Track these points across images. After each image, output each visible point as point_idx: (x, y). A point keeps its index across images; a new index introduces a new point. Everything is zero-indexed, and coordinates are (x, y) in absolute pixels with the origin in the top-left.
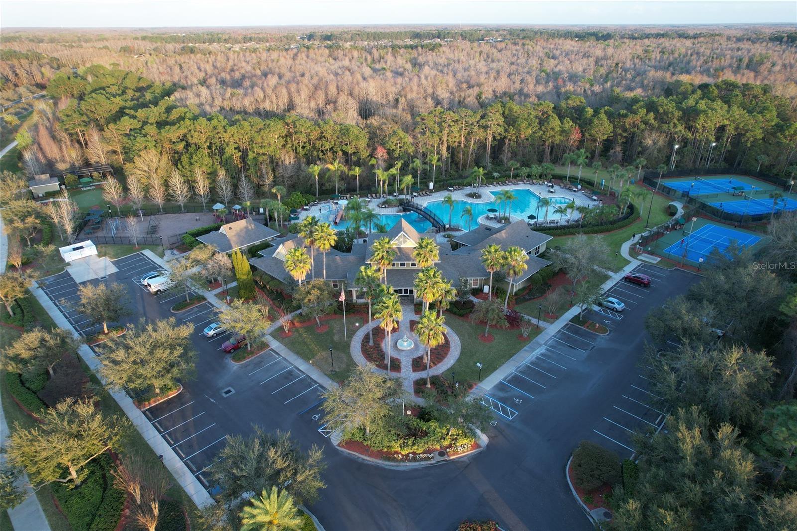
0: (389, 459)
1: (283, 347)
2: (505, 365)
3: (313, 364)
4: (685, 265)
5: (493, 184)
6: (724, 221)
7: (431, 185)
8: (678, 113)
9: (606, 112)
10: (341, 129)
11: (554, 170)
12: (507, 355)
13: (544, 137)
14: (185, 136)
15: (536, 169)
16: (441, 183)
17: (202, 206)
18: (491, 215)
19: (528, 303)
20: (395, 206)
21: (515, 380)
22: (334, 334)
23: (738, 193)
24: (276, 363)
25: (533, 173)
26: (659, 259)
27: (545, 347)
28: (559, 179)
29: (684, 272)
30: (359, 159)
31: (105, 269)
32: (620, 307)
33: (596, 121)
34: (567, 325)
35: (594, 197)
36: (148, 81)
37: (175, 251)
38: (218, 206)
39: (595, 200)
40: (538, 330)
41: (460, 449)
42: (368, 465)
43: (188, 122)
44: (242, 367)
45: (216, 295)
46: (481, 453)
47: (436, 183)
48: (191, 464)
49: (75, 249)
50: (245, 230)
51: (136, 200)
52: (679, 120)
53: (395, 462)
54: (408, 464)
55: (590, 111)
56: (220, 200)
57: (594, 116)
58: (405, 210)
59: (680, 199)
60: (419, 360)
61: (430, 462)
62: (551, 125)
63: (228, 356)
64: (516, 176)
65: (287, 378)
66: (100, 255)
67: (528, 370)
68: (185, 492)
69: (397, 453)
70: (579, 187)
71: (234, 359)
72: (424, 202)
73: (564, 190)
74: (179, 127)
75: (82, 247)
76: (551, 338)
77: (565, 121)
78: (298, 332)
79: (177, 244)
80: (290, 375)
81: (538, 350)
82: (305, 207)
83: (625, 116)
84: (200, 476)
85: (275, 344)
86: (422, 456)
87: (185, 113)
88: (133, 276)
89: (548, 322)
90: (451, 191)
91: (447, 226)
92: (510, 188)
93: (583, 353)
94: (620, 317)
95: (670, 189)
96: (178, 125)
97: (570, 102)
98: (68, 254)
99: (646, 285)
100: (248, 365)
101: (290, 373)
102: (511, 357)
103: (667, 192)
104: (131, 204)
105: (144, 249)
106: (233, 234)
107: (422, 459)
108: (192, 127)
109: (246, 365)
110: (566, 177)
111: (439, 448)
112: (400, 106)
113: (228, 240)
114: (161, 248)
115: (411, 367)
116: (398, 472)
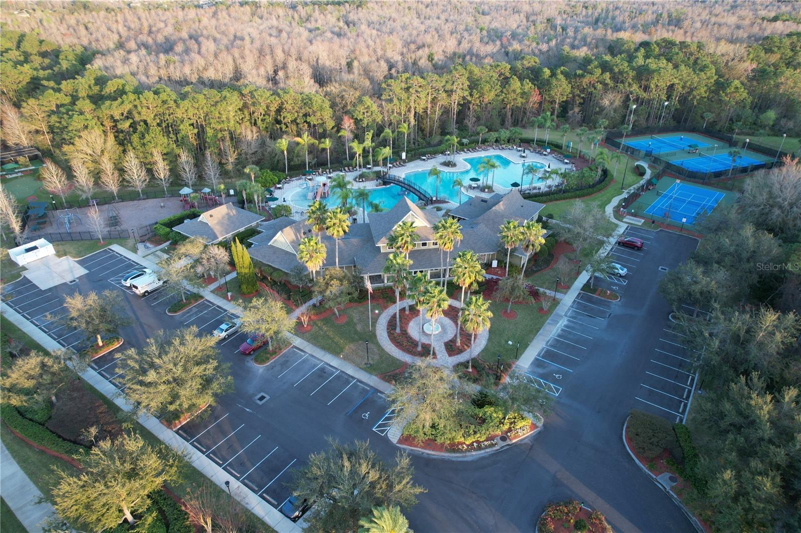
0: (454, 451)
1: (306, 343)
2: (535, 341)
3: (345, 358)
4: (669, 226)
5: (463, 151)
6: (688, 179)
7: (404, 155)
8: (632, 74)
9: (562, 73)
10: (303, 100)
11: (521, 134)
12: (534, 330)
13: (506, 100)
14: (130, 112)
15: (504, 134)
16: (413, 152)
17: (164, 191)
18: (474, 184)
19: (537, 275)
20: (372, 180)
21: (548, 355)
22: (355, 324)
23: (692, 150)
24: (304, 361)
25: (502, 138)
26: (643, 221)
27: (566, 319)
28: (526, 143)
29: (670, 233)
30: (325, 130)
31: (71, 270)
32: (623, 272)
33: (554, 81)
34: (579, 294)
35: (566, 161)
36: (51, 44)
37: (148, 245)
38: (186, 191)
39: (566, 163)
40: (555, 302)
41: (520, 433)
42: (435, 459)
43: (132, 97)
44: (268, 369)
45: (213, 292)
46: (540, 432)
47: (407, 153)
48: (250, 484)
49: (28, 250)
50: (227, 217)
51: (86, 189)
52: (633, 80)
53: (460, 453)
54: (474, 453)
55: (547, 72)
56: (184, 183)
57: (551, 77)
58: (385, 183)
59: (643, 159)
60: (451, 344)
61: (494, 449)
62: (512, 88)
63: (249, 358)
64: (484, 141)
65: (320, 376)
66: (59, 254)
67: (557, 343)
68: (253, 514)
69: (462, 444)
70: (549, 150)
71: (256, 360)
72: (400, 173)
73: (534, 154)
74: (123, 102)
75: (35, 248)
76: (569, 309)
77: (525, 82)
78: (317, 325)
79: (148, 236)
80: (323, 373)
81: (560, 322)
82: (278, 186)
83: (582, 76)
84: (264, 495)
85: (297, 342)
86: (486, 443)
87: (124, 85)
88: (108, 276)
89: (562, 292)
90: (424, 160)
91: (434, 199)
92: (482, 154)
93: (602, 322)
94: (625, 282)
95: (634, 149)
96: (120, 100)
97: (525, 62)
98: (19, 256)
99: (639, 249)
100: (275, 366)
101: (322, 370)
102: (538, 331)
103: (632, 152)
104: (80, 193)
105: (111, 244)
106: (215, 222)
107: (486, 447)
108: (137, 103)
109: (272, 367)
110: (533, 141)
111: (500, 433)
112: (356, 71)
113: (212, 230)
114: (131, 242)
115: (444, 351)
116: (467, 462)
